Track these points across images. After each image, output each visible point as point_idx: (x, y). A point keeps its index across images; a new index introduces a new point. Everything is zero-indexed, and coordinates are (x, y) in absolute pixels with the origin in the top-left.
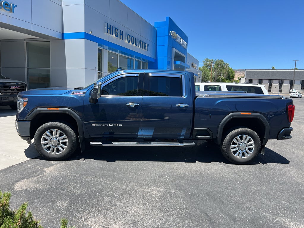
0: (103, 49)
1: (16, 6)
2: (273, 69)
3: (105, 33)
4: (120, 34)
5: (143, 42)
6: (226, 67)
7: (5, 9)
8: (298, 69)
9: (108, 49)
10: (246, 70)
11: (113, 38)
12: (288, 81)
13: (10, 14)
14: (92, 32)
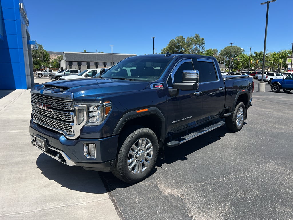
2: (85, 52)
6: (41, 49)
8: (103, 53)
10: (65, 52)
12: (102, 63)
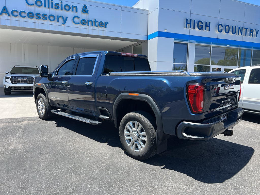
0: (189, 42)
1: (108, 23)
3: (185, 28)
4: (206, 26)
5: (246, 29)
7: (100, 26)
9: (196, 42)
11: (196, 32)
13: (105, 29)
14: (166, 30)
